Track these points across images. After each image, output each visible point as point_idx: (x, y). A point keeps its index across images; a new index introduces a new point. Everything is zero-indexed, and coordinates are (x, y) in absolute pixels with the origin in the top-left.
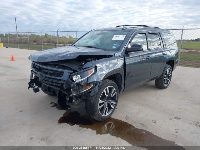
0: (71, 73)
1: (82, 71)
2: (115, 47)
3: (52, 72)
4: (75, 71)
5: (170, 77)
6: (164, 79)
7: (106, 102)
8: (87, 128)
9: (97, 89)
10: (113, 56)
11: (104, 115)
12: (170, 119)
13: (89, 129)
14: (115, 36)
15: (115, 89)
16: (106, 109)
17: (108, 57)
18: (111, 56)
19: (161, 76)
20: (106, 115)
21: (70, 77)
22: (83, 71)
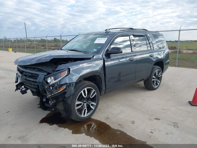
0: (45, 75)
1: (55, 73)
2: (95, 50)
3: (30, 75)
4: (49, 74)
5: (160, 78)
6: (153, 80)
7: (85, 103)
8: (65, 128)
9: (73, 91)
10: (91, 58)
11: (82, 116)
12: (150, 119)
13: (67, 129)
14: (97, 39)
15: (94, 90)
16: (85, 109)
17: (86, 60)
18: (89, 59)
19: (149, 78)
20: (86, 116)
21: (45, 79)
22: (57, 73)
